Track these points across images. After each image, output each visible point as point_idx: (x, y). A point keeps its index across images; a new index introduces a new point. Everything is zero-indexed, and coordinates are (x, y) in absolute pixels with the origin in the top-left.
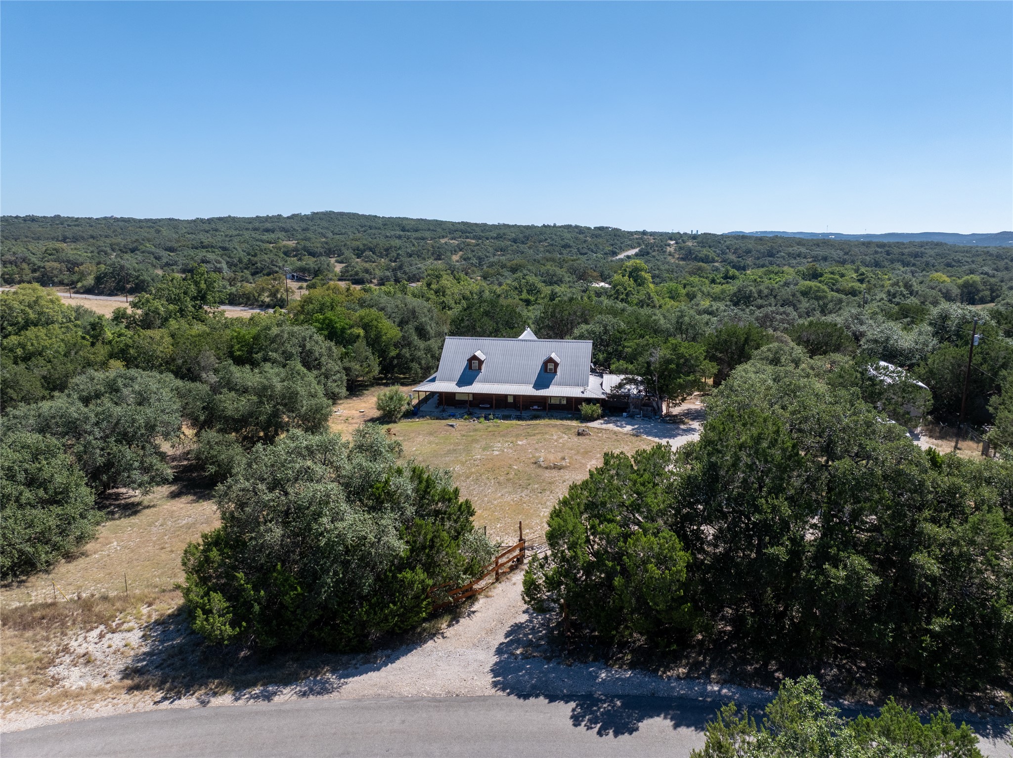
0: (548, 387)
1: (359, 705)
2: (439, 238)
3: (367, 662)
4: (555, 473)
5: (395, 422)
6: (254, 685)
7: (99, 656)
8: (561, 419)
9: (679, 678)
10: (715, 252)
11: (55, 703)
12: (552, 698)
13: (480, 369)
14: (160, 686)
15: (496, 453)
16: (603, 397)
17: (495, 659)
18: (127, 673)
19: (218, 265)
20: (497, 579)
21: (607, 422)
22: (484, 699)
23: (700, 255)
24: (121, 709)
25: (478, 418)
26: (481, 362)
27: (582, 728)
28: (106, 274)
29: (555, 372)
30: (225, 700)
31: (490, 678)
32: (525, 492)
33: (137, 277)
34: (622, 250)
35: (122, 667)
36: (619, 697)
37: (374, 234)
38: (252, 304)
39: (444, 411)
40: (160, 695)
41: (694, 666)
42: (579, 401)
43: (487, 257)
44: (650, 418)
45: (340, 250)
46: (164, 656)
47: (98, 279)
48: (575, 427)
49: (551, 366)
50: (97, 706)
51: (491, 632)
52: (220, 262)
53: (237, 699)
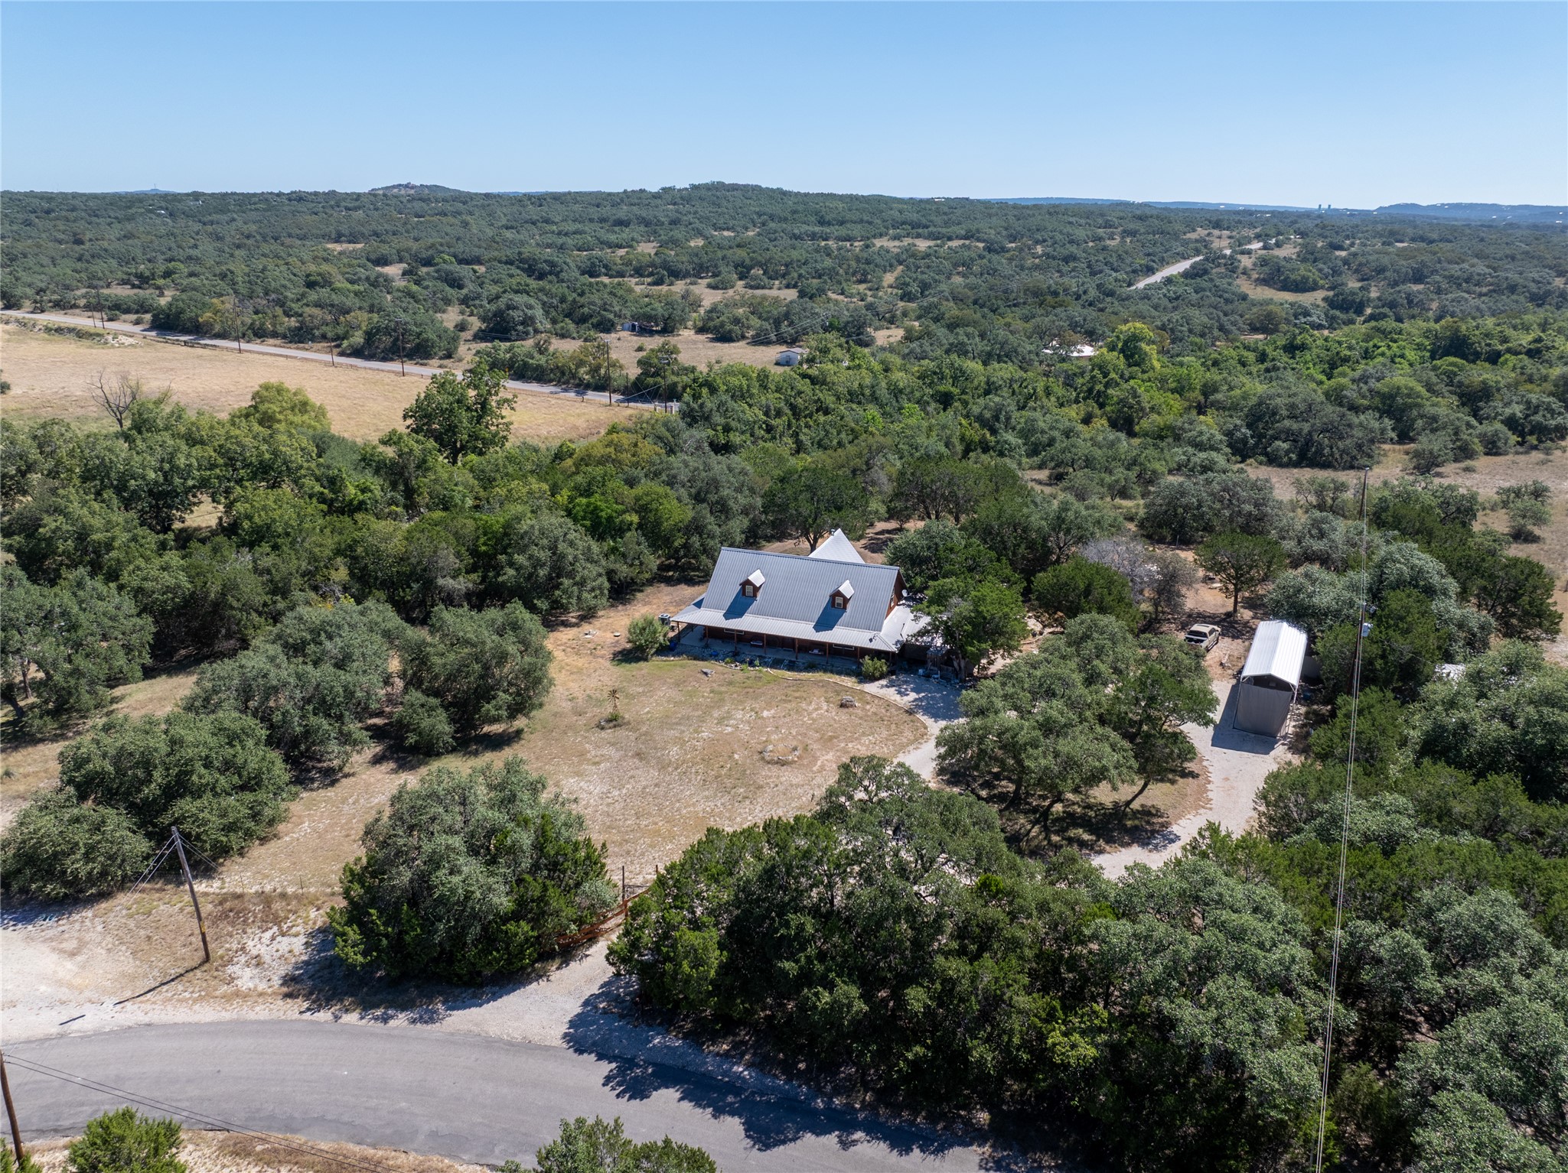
0: (831, 628)
1: (452, 1040)
2: (874, 237)
3: (475, 996)
4: (774, 768)
5: (646, 660)
6: (378, 1007)
7: (267, 959)
8: (839, 673)
9: (718, 1054)
10: (1320, 270)
11: (228, 1001)
12: (601, 1057)
13: (755, 596)
14: (307, 997)
15: (730, 729)
16: (894, 649)
17: (579, 1010)
18: (289, 980)
19: (530, 312)
21: (891, 685)
22: (547, 1048)
24: (275, 1015)
25: (742, 662)
26: (756, 589)
27: (608, 1088)
28: (378, 330)
29: (845, 608)
30: (352, 1018)
31: (564, 1028)
32: (727, 797)
33: (419, 335)
34: (1164, 262)
35: (283, 973)
36: (654, 1064)
37: (775, 232)
38: (567, 382)
39: (707, 646)
40: (306, 1005)
41: (735, 1046)
42: (863, 652)
43: (936, 281)
45: (716, 266)
46: (317, 967)
47: (370, 336)
48: (847, 689)
49: (839, 601)
50: (257, 1009)
51: (590, 981)
53: (362, 1018)
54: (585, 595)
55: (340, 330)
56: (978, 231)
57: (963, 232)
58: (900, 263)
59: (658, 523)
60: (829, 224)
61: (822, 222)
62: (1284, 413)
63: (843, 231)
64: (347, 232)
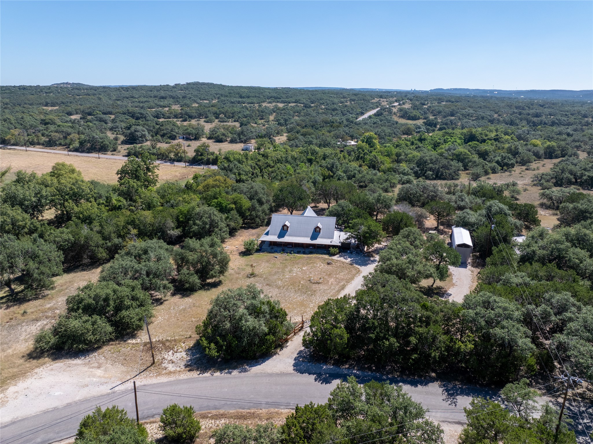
0: (316, 239)
1: (256, 375)
2: (262, 102)
3: (256, 362)
4: (317, 285)
5: (252, 254)
6: (225, 369)
7: (174, 360)
8: (322, 254)
9: (346, 368)
10: (420, 112)
11: (169, 375)
12: (310, 374)
13: (287, 230)
14: (197, 370)
15: (294, 274)
16: (340, 244)
17: (294, 362)
18: (186, 366)
19: (143, 133)
20: (295, 334)
21: (341, 256)
22: (291, 374)
23: (411, 115)
24: (189, 377)
25: (287, 253)
26: (288, 227)
27: (317, 382)
28: (85, 141)
29: (320, 232)
30: (218, 374)
31: (292, 368)
32: (305, 295)
33: (102, 142)
34: (367, 111)
35: (184, 364)
36: (328, 374)
37: (224, 101)
38: (165, 159)
39: (272, 248)
40: (198, 372)
41: (351, 365)
42: (329, 246)
43: (289, 118)
44: (359, 254)
45: (206, 114)
46: (195, 361)
47: (81, 143)
48: (327, 259)
49: (318, 229)
50: (182, 376)
51: (293, 353)
52: (144, 131)
53: (221, 374)
54: (222, 234)
55: (68, 141)
56: (299, 100)
57: (294, 100)
58: (274, 112)
59: (241, 207)
60: (244, 98)
61: (241, 97)
62: (429, 162)
63: (250, 100)
64: (50, 102)
